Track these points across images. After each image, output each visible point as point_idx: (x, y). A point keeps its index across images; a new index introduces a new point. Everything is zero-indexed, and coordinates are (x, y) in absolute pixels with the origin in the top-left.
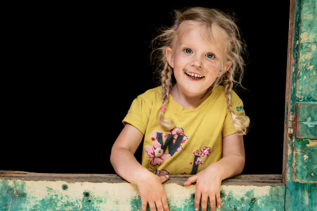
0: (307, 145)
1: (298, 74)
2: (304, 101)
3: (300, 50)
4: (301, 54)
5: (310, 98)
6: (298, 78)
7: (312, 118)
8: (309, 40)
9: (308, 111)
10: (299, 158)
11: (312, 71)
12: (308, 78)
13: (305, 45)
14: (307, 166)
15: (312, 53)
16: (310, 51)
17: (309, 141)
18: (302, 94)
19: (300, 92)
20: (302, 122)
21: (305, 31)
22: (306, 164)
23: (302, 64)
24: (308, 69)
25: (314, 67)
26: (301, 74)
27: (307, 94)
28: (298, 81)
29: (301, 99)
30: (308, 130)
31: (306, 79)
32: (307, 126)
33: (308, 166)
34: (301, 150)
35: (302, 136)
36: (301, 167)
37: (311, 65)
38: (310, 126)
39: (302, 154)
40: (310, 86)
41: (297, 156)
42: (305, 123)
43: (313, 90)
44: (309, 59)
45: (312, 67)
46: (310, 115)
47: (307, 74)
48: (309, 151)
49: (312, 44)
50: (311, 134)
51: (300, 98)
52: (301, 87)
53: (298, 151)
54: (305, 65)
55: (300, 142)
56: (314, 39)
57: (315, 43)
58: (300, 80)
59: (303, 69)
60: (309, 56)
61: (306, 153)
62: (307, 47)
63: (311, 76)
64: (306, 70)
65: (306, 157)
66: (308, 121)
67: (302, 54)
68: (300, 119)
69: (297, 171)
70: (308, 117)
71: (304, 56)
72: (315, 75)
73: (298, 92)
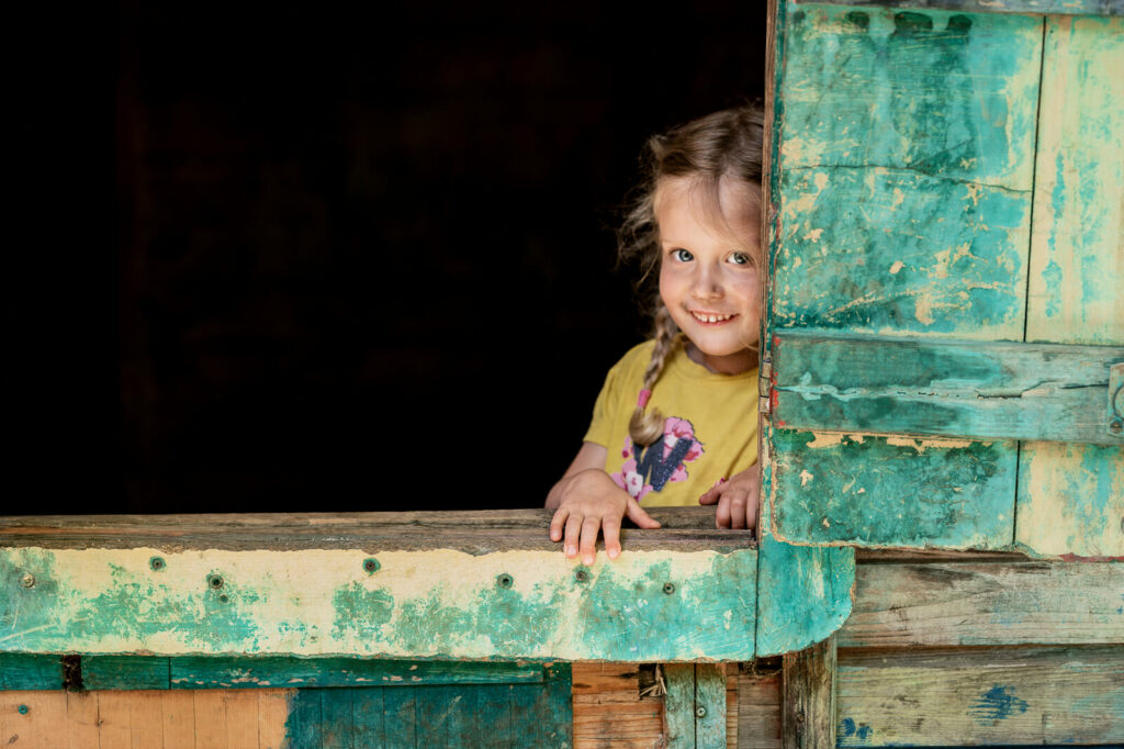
0: (809, 444)
1: (778, 252)
2: (796, 325)
3: (782, 188)
4: (784, 199)
5: (814, 318)
6: (779, 263)
7: (814, 375)
8: (806, 160)
9: (802, 355)
10: (788, 480)
11: (819, 243)
12: (807, 263)
13: (795, 173)
14: (809, 500)
15: (817, 194)
16: (810, 188)
17: (816, 435)
18: (790, 308)
19: (785, 303)
20: (787, 385)
21: (794, 135)
22: (808, 494)
23: (788, 224)
24: (805, 238)
25: (822, 235)
26: (787, 253)
27: (806, 307)
28: (778, 271)
29: (788, 321)
30: (805, 408)
31: (800, 266)
32: (799, 396)
33: (812, 499)
34: (792, 458)
35: (787, 423)
36: (794, 504)
37: (814, 227)
38: (808, 397)
39: (794, 468)
40: (812, 284)
41: (782, 473)
42: (796, 389)
43: (822, 295)
44: (808, 213)
45: (816, 234)
46: (807, 368)
47: (805, 253)
48: (815, 461)
49: (815, 172)
50: (813, 417)
51: (786, 317)
52: (787, 288)
53: (786, 460)
54: (796, 227)
55: (789, 438)
56: (821, 155)
57: (825, 166)
58: (785, 268)
59: (792, 239)
60: (808, 203)
61: (807, 465)
62: (800, 179)
63: (814, 259)
64: (801, 241)
65: (806, 476)
66: (803, 383)
67: (789, 197)
68: (779, 379)
69: (782, 513)
70: (803, 373)
71: (793, 203)
72: (825, 254)
73: (778, 301)
